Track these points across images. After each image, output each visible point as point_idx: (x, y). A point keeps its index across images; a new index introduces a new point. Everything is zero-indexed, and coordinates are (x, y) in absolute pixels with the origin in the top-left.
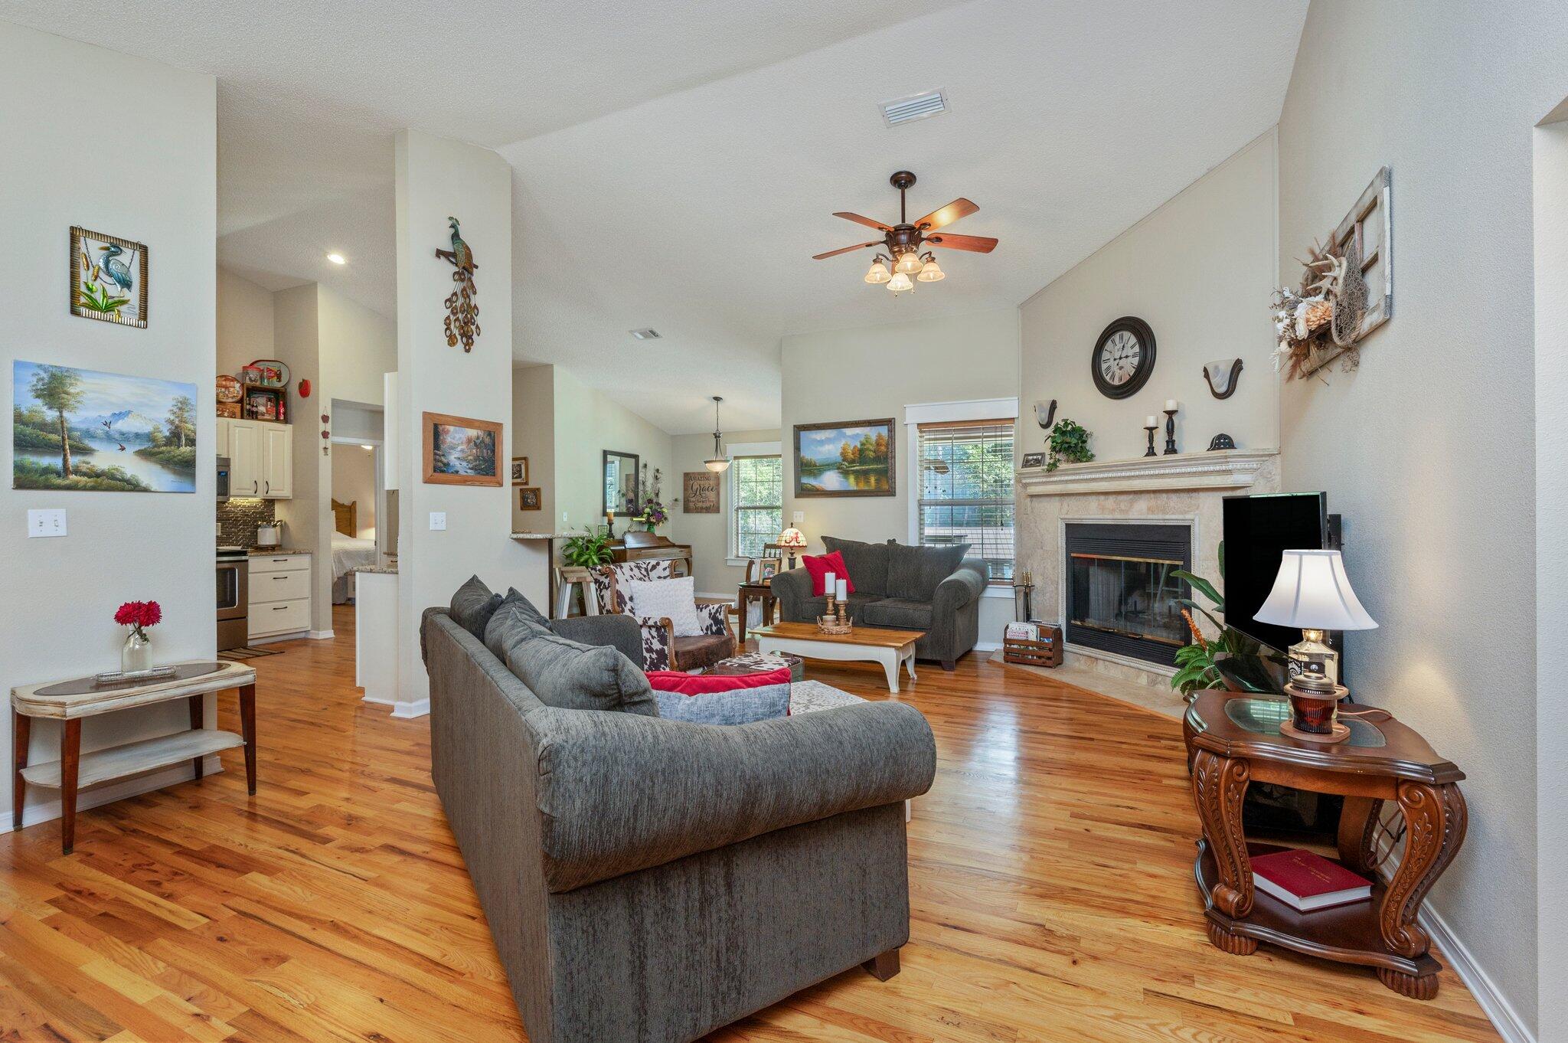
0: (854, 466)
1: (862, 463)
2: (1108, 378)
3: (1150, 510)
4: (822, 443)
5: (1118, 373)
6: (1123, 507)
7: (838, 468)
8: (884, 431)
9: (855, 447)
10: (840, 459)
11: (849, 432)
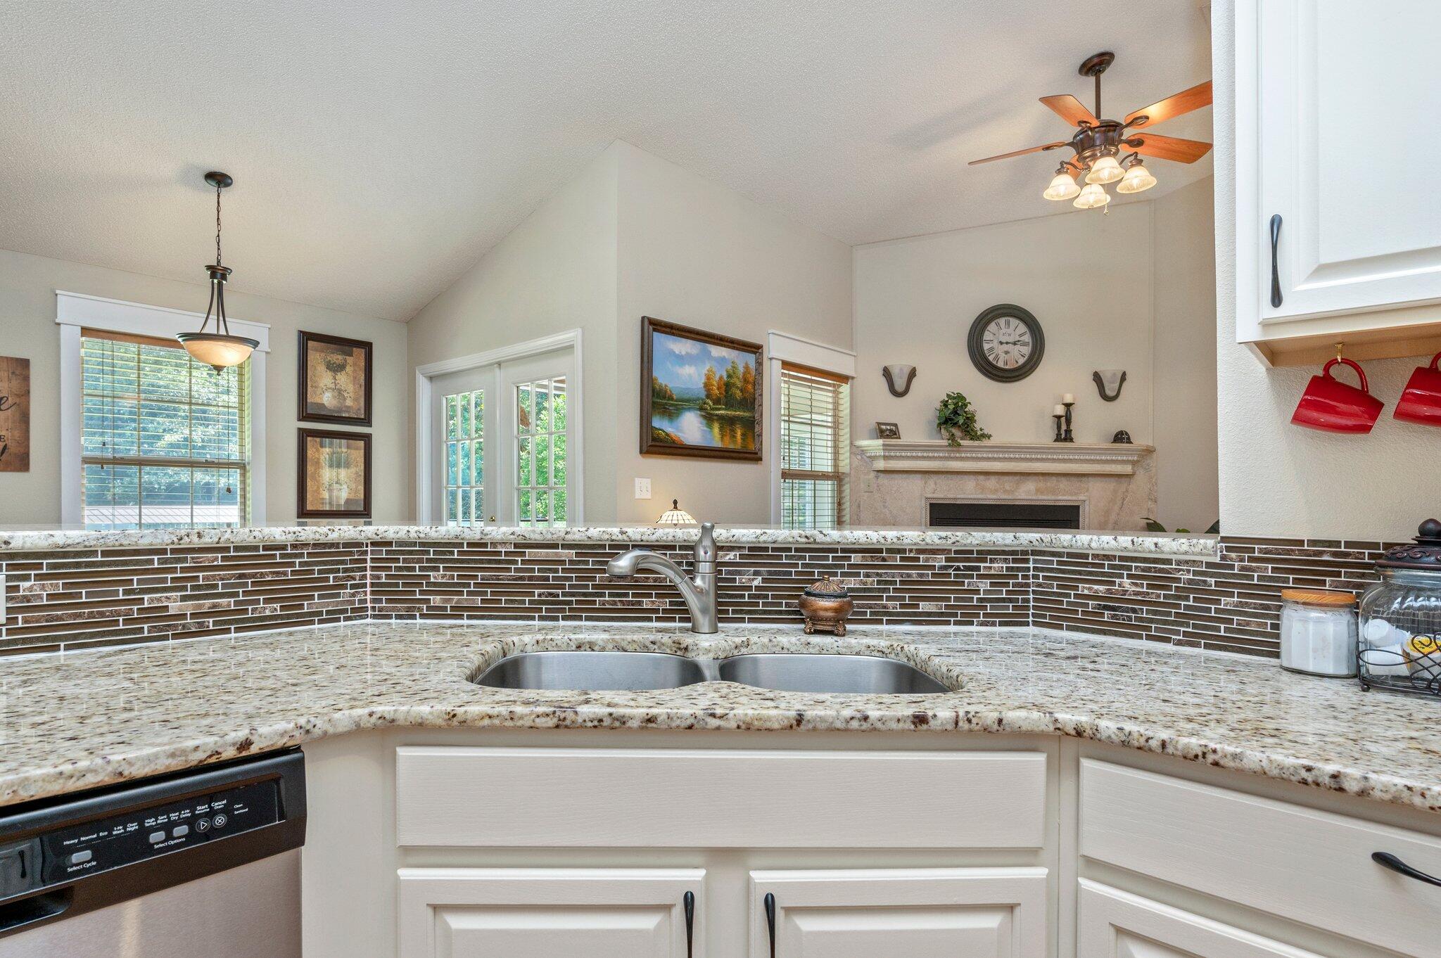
0: (719, 409)
1: (729, 405)
2: (991, 358)
3: (1038, 491)
4: (682, 360)
5: (1002, 357)
6: (1008, 488)
7: (701, 409)
8: (750, 359)
9: (721, 378)
10: (703, 394)
11: (717, 351)
